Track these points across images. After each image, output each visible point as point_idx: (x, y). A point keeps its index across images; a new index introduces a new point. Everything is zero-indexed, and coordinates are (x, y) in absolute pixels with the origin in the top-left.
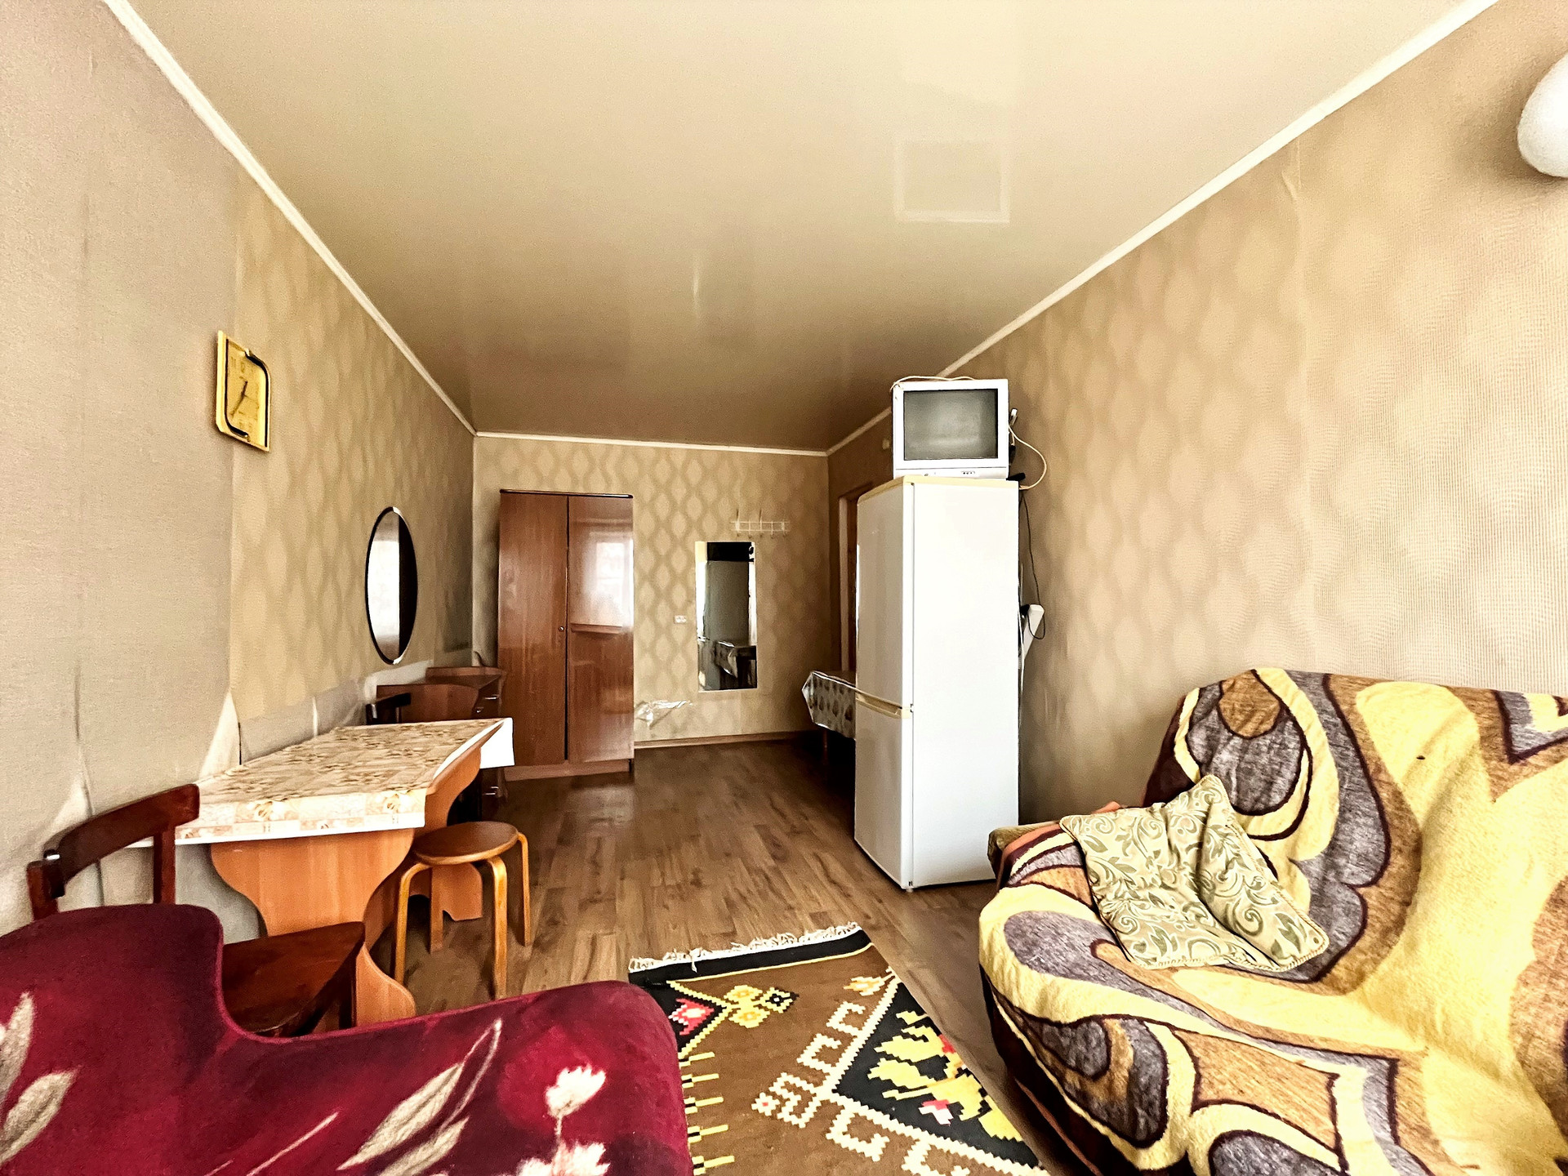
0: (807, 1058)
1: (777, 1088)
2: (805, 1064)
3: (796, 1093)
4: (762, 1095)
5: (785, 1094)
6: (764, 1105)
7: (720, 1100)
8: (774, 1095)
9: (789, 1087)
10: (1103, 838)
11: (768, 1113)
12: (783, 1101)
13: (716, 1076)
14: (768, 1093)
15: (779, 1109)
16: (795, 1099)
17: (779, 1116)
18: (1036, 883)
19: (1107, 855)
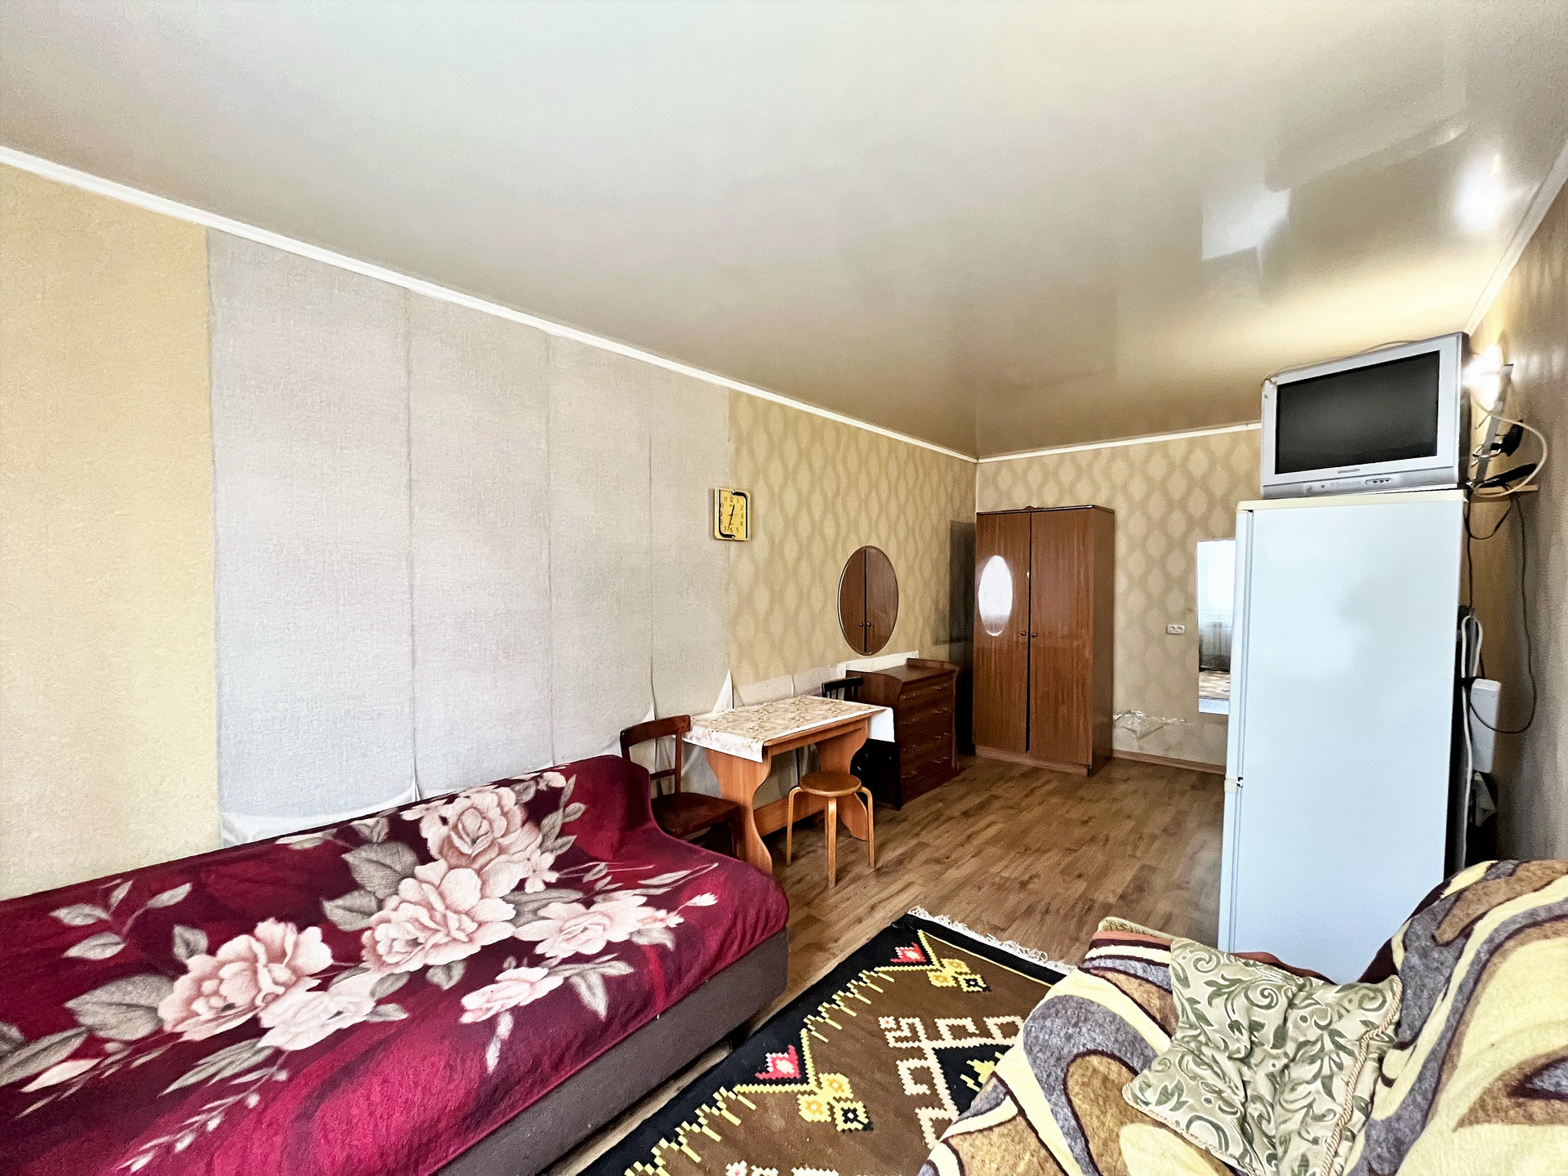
0: (942, 1024)
1: (903, 1022)
2: (937, 1025)
3: (911, 1031)
4: (892, 1018)
5: (905, 1027)
6: (886, 1022)
7: (869, 1002)
8: (898, 1023)
9: (912, 1027)
10: (1191, 973)
11: (883, 1027)
12: (899, 1028)
13: (881, 991)
14: (896, 1019)
15: (890, 1030)
16: (907, 1033)
17: (886, 1033)
18: (1108, 980)
19: (1188, 993)
